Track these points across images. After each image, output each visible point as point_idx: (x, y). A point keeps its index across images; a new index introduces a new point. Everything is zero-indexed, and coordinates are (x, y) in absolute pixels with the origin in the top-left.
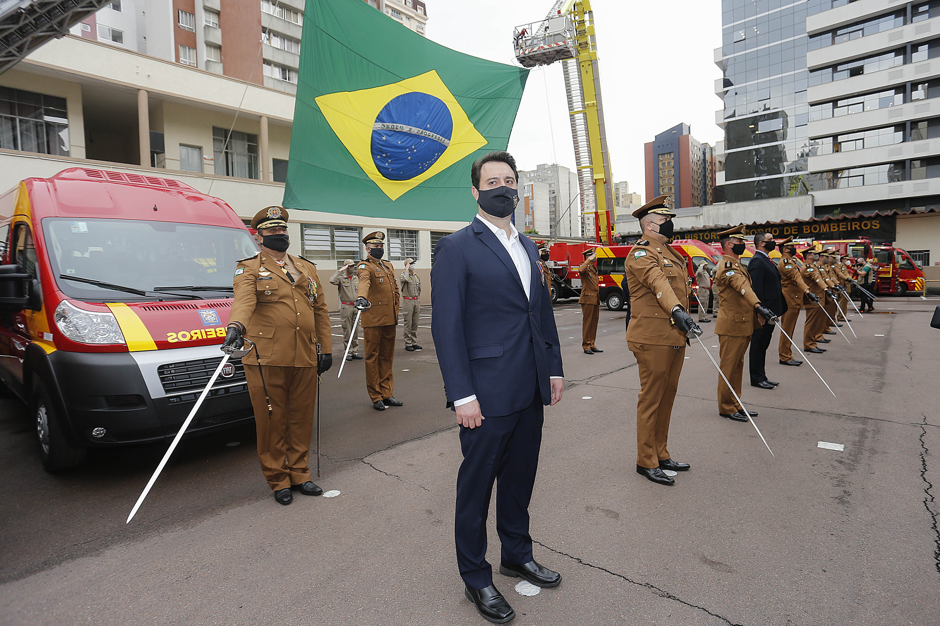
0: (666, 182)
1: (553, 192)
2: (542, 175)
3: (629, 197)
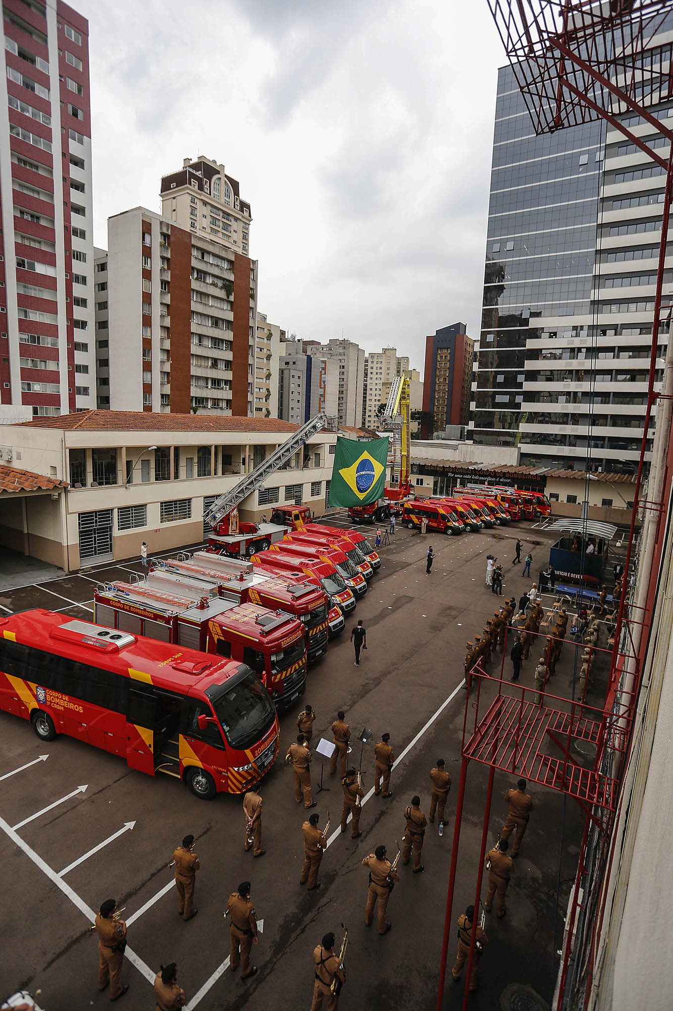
0: (442, 373)
1: (343, 367)
2: (334, 351)
3: (409, 374)
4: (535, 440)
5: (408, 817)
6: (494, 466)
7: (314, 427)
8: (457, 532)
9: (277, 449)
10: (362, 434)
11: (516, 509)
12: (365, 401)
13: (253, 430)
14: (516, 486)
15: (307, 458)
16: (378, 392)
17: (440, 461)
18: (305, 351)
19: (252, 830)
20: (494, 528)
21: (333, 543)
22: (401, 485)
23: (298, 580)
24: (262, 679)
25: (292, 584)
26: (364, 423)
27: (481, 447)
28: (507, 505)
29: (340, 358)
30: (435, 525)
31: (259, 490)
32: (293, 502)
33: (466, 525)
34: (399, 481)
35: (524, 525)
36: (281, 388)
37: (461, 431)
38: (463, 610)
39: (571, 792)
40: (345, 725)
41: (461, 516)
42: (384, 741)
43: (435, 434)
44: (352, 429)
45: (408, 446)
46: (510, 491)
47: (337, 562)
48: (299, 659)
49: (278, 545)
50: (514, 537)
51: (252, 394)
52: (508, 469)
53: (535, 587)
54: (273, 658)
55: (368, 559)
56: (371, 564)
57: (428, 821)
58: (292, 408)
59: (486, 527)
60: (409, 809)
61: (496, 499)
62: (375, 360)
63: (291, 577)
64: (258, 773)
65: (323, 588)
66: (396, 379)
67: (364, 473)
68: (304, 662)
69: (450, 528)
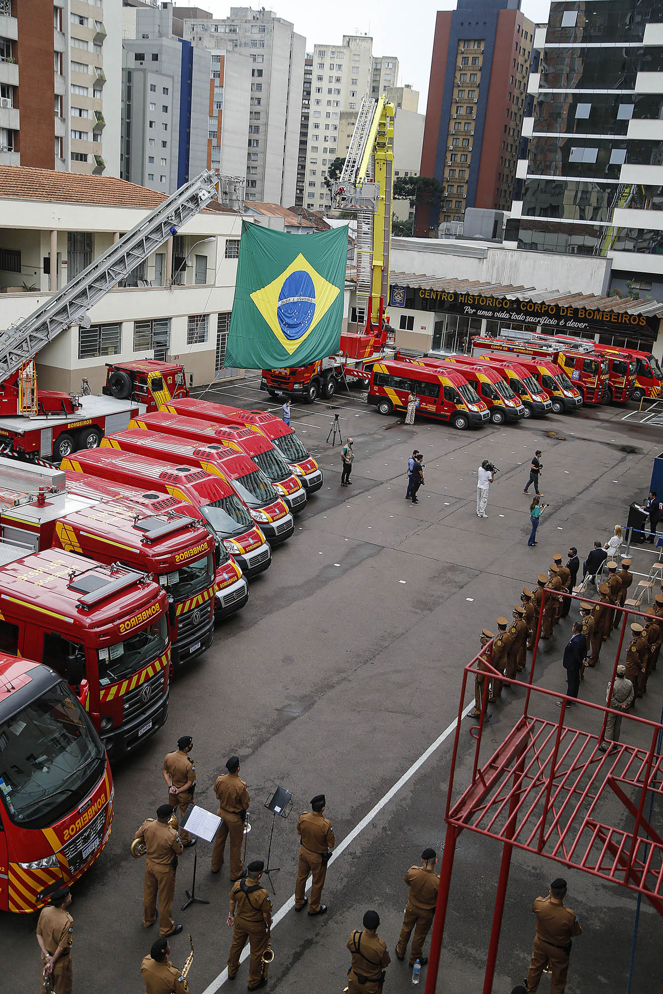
0: (465, 95)
1: (260, 73)
2: (240, 35)
3: (398, 95)
4: (645, 244)
5: (356, 949)
6: (556, 296)
7: (195, 199)
8: (474, 424)
9: (118, 242)
10: (295, 221)
11: (593, 382)
12: (303, 150)
13: (67, 199)
14: (597, 336)
15: (179, 264)
16: (331, 133)
17: (449, 282)
18: (178, 32)
19: (52, 978)
20: (547, 419)
21: (230, 436)
22: (370, 328)
23: (156, 507)
24: (79, 694)
25: (144, 514)
26: (299, 199)
27: (532, 255)
28: (576, 374)
29: (255, 51)
30: (432, 408)
31: (81, 328)
32: (150, 354)
33: (494, 409)
34: (366, 318)
35: (607, 414)
36: (128, 112)
37: (496, 222)
38: (477, 572)
39: (645, 887)
40: (240, 781)
41: (484, 393)
42: (314, 809)
43: (443, 226)
44: (274, 209)
45: (386, 249)
46: (586, 346)
47: (237, 475)
48: (153, 659)
49: (118, 438)
50: (585, 437)
51: (64, 120)
52: (584, 302)
53: (619, 532)
54: (103, 655)
55: (298, 470)
56: (304, 482)
57: (393, 957)
58: (151, 158)
59: (534, 416)
60: (357, 935)
61: (555, 361)
62: (327, 61)
63: (142, 500)
64: (68, 872)
65: (206, 523)
66: (367, 104)
67: (296, 299)
68: (165, 663)
69: (463, 415)
